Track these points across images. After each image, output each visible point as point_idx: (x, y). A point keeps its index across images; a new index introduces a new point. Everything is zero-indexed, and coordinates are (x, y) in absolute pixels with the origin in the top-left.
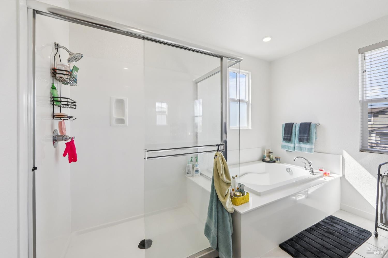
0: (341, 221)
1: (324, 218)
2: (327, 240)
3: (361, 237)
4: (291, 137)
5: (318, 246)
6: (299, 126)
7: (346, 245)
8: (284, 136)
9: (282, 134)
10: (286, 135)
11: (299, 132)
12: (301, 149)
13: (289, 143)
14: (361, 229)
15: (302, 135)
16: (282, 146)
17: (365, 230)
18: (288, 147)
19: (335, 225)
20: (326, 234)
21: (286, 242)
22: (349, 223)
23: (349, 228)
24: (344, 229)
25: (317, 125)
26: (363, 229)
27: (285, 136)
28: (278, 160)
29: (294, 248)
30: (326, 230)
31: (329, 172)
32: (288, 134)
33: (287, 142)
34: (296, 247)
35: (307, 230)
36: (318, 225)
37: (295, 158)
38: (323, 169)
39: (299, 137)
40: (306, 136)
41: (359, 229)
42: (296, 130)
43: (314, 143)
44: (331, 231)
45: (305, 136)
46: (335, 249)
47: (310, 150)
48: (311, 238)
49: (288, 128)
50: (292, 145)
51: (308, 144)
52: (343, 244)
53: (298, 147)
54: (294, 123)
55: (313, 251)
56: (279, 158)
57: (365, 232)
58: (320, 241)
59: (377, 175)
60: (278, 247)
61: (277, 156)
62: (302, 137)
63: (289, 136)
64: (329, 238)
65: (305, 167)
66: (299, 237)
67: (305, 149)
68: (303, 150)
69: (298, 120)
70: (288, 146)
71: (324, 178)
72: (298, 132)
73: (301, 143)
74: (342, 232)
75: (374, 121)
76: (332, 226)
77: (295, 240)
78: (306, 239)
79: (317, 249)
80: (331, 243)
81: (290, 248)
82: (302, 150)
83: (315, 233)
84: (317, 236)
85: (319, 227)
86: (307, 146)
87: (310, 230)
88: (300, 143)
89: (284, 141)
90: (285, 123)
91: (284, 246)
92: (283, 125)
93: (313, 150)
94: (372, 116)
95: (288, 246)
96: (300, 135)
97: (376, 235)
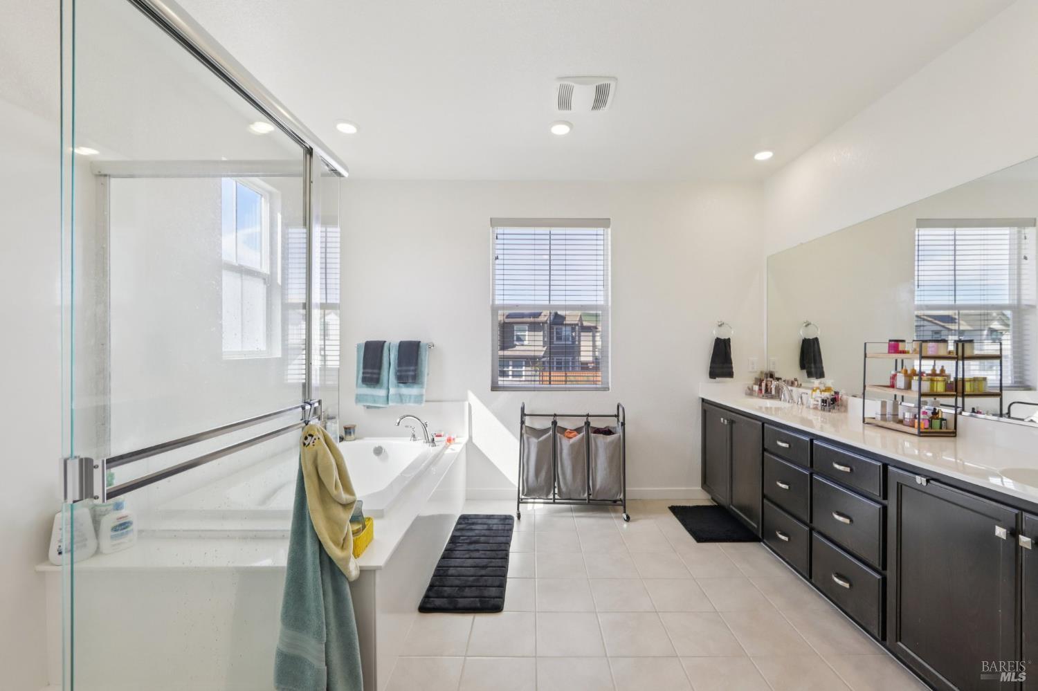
0: (477, 517)
1: (455, 524)
2: (476, 554)
3: (506, 528)
4: (379, 374)
5: (472, 571)
6: (397, 349)
7: (500, 549)
8: (363, 373)
9: (358, 367)
10: (370, 371)
11: (397, 361)
12: (401, 398)
13: (374, 387)
14: (502, 517)
15: (404, 368)
16: (357, 398)
17: (506, 516)
18: (374, 398)
19: (473, 527)
20: (472, 547)
21: (427, 597)
22: (487, 515)
23: (490, 521)
24: (485, 527)
25: (431, 346)
26: (504, 515)
27: (368, 373)
28: (350, 433)
29: (443, 597)
30: (468, 541)
31: (455, 437)
32: (373, 367)
33: (370, 387)
34: (446, 595)
35: (444, 557)
36: (453, 540)
37: (398, 421)
38: (442, 433)
39: (398, 374)
40: (413, 371)
41: (500, 517)
42: (390, 358)
43: (426, 382)
44: (474, 539)
45: (409, 371)
46: (491, 562)
47: (419, 399)
48: (457, 564)
49: (373, 354)
50: (381, 392)
51: (416, 386)
52: (495, 548)
53: (396, 395)
54: (385, 342)
55: (469, 583)
56: (354, 427)
57: (506, 520)
58: (470, 562)
59: (520, 425)
60: (417, 615)
61: (348, 424)
62: (403, 373)
63: (376, 371)
64: (478, 550)
65: (414, 436)
66: (441, 573)
67: (410, 398)
68: (406, 400)
69: (393, 336)
70: (373, 396)
71: (452, 449)
72: (395, 361)
73: (401, 385)
74: (487, 533)
75: (529, 338)
76: (472, 530)
77: (437, 583)
78: (452, 571)
79: (472, 576)
80: (483, 556)
81: (438, 602)
82: (404, 401)
83: (457, 554)
84: (461, 556)
85: (457, 541)
86: (412, 391)
87: (448, 554)
88: (398, 386)
89: (364, 385)
90: (364, 342)
91: (428, 606)
92: (359, 346)
93: (424, 398)
94: (527, 329)
95: (433, 601)
96: (400, 368)
97: (519, 517)
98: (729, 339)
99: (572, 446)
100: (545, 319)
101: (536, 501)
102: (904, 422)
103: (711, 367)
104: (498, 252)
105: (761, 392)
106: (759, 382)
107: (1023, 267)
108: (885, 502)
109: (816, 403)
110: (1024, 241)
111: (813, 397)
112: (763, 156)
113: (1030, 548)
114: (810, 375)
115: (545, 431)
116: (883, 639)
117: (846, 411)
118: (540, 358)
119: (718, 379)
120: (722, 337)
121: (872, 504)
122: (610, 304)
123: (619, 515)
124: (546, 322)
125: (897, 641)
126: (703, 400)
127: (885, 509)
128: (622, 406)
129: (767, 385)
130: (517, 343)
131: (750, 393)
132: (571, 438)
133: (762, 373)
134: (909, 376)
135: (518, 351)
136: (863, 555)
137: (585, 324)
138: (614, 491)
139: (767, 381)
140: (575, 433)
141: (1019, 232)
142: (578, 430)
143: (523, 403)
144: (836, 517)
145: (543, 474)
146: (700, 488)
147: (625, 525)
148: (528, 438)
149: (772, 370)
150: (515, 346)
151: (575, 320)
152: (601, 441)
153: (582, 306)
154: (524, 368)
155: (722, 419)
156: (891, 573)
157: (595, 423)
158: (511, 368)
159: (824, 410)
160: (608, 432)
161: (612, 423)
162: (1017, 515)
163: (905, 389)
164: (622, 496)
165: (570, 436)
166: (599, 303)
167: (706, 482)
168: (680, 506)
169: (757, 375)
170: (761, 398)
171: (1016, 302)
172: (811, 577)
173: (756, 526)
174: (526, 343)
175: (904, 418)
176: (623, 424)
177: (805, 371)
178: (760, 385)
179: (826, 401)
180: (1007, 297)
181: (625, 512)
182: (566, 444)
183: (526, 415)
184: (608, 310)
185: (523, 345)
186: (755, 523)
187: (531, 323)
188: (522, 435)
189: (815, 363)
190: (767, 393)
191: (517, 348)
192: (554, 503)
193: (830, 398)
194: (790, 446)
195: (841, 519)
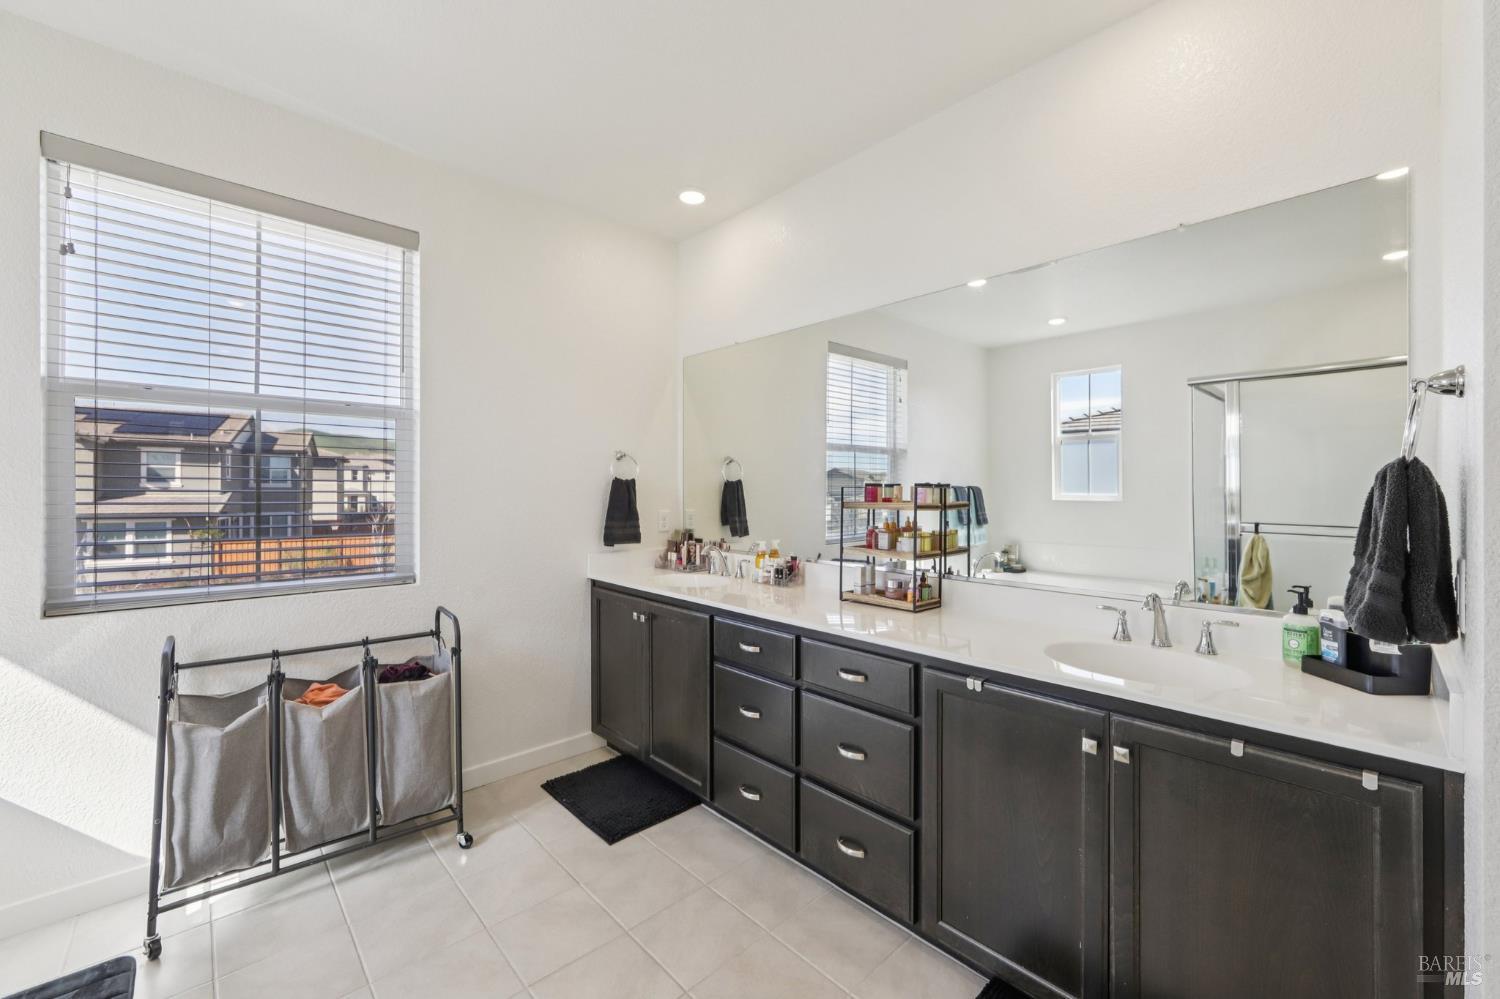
14: (87, 978)
26: (93, 969)
41: (75, 983)
57: (110, 976)
59: (159, 701)
75: (184, 476)
94: (178, 456)
97: (154, 951)
98: (633, 481)
99: (329, 723)
100: (228, 439)
101: (216, 884)
102: (887, 594)
103: (606, 528)
104: (72, 234)
105: (681, 563)
106: (675, 546)
107: (898, 410)
108: (916, 720)
109: (766, 574)
110: (898, 383)
111: (761, 565)
112: (692, 198)
113: (1128, 762)
114: (734, 533)
115: (246, 699)
116: (915, 922)
117: (803, 583)
118: (212, 517)
119: (617, 546)
120: (624, 477)
121: (898, 725)
122: (417, 406)
123: (445, 838)
124: (230, 445)
125: (938, 921)
126: (594, 583)
127: (917, 732)
128: (448, 613)
129: (689, 551)
130: (150, 486)
131: (664, 564)
132: (327, 703)
133: (677, 532)
134: (895, 532)
135: (152, 500)
136: (883, 802)
137: (322, 452)
138: (436, 794)
139: (689, 545)
140: (335, 688)
141: (895, 373)
142: (343, 680)
143: (171, 640)
144: (843, 752)
145: (240, 813)
146: (591, 732)
147: (463, 858)
148: (187, 733)
149: (688, 527)
150: (143, 491)
151: (298, 444)
152: (406, 694)
153: (348, 404)
154: (169, 537)
155: (635, 614)
156: (928, 823)
157: (387, 656)
158: (130, 537)
159: (779, 584)
160: (417, 671)
161: (424, 649)
162: (1104, 718)
163: (889, 550)
164: (453, 800)
165: (322, 697)
166: (391, 402)
167: (601, 720)
168: (562, 778)
169: (668, 536)
170: (679, 571)
171: (892, 446)
172: (798, 848)
173: (700, 784)
174: (176, 484)
175: (887, 588)
176: (456, 651)
177: (728, 528)
178: (678, 551)
179: (782, 571)
180: (884, 440)
181: (461, 831)
182: (309, 724)
183: (179, 667)
184: (411, 420)
185: (166, 490)
186: (698, 779)
187: (187, 446)
188: (164, 728)
189: (739, 516)
190: (690, 564)
191: (149, 497)
192: (277, 871)
193: (785, 565)
194: (761, 649)
195: (850, 755)
